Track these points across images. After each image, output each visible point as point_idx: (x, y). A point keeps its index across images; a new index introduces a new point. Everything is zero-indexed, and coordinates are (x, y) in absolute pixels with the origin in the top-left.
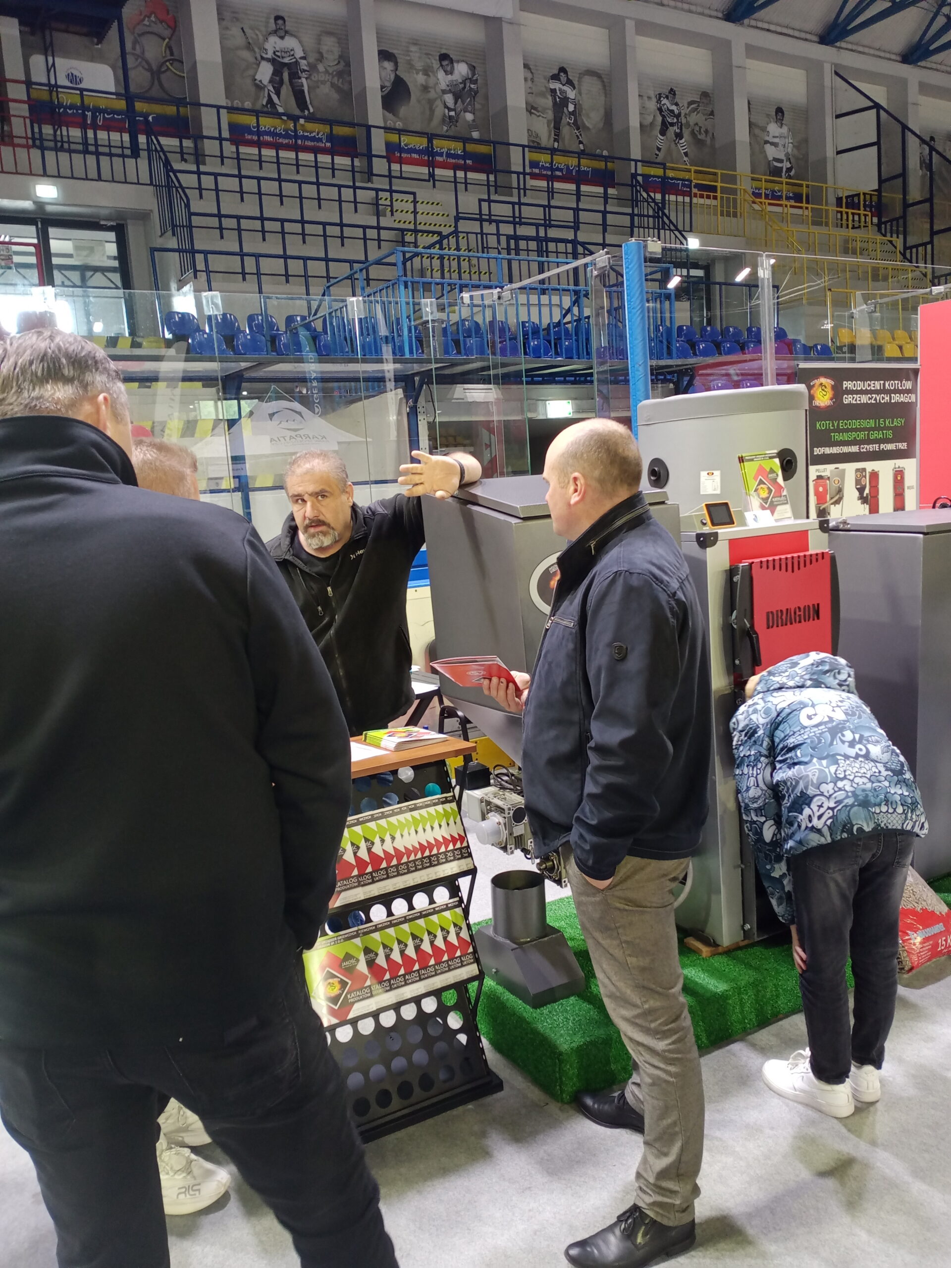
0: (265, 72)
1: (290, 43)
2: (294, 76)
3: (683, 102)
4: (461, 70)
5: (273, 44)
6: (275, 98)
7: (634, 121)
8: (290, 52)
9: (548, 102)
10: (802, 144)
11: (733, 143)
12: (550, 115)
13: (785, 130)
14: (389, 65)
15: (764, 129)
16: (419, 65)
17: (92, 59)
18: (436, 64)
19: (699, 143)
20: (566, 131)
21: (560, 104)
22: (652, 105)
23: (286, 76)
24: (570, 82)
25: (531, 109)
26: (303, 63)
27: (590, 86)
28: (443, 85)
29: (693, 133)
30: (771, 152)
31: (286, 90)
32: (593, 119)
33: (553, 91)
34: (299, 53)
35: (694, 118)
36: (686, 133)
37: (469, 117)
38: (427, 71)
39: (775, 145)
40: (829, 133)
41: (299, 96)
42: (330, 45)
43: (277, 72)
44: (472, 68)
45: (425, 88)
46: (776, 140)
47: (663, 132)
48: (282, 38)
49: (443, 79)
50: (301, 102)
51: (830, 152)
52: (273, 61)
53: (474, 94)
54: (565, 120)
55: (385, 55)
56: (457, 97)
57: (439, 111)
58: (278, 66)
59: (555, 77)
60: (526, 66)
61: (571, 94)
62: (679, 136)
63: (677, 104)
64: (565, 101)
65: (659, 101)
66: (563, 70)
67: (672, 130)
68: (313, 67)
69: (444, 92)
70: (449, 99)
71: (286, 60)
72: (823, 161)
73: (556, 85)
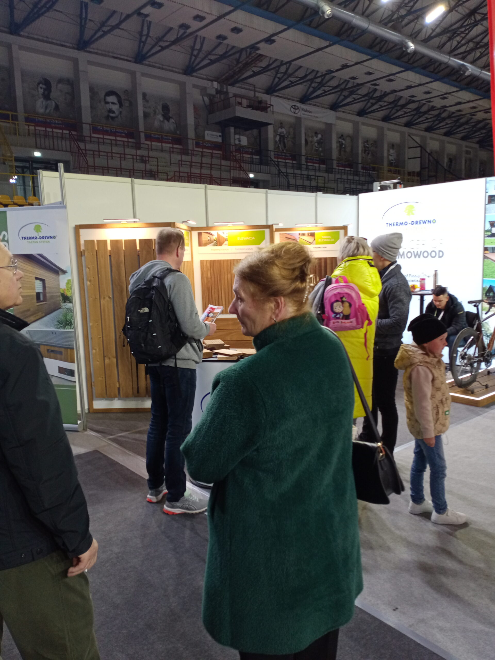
0: (278, 138)
1: (283, 130)
2: (284, 139)
3: (370, 144)
4: (320, 136)
6: (280, 145)
8: (283, 132)
9: (339, 145)
11: (383, 157)
12: (339, 149)
13: (395, 151)
15: (389, 151)
16: (310, 135)
17: (243, 135)
18: (314, 134)
19: (374, 156)
20: (342, 153)
22: (363, 145)
23: (282, 139)
24: (343, 139)
26: (286, 135)
27: (348, 140)
28: (315, 141)
29: (372, 153)
30: (391, 158)
31: (282, 143)
32: (348, 149)
33: (340, 141)
34: (285, 133)
35: (372, 148)
36: (370, 152)
37: (321, 149)
38: (312, 137)
39: (391, 155)
40: (406, 153)
42: (291, 130)
43: (280, 138)
44: (322, 136)
45: (311, 142)
46: (392, 154)
47: (365, 153)
48: (282, 128)
49: (315, 139)
50: (285, 147)
51: (406, 159)
52: (280, 135)
53: (323, 143)
54: (342, 150)
56: (318, 144)
57: (314, 148)
59: (340, 138)
60: (336, 135)
61: (344, 142)
63: (368, 144)
64: (342, 144)
67: (367, 152)
68: (288, 136)
69: (316, 142)
71: (282, 135)
72: (404, 161)
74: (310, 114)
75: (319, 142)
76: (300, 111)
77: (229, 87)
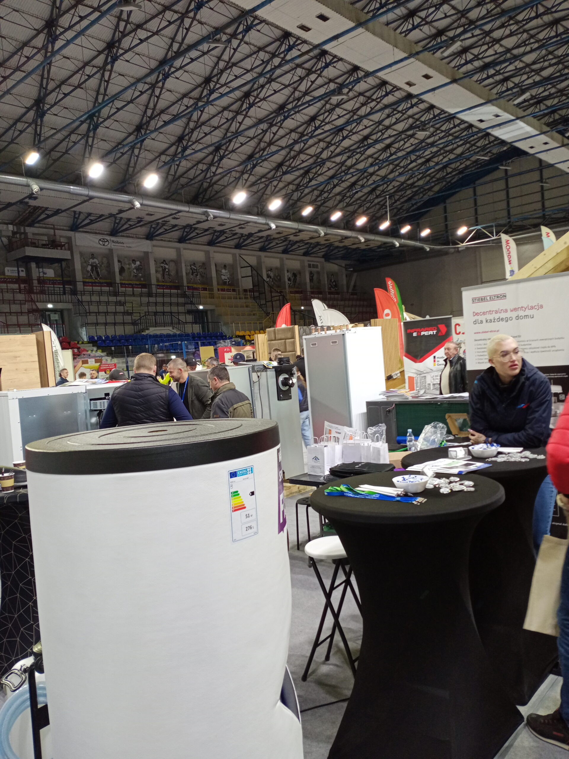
0: (89, 268)
1: (95, 260)
2: (96, 268)
3: (197, 266)
4: (138, 263)
5: (91, 261)
6: (92, 274)
7: (184, 274)
8: (95, 262)
9: (161, 269)
10: (232, 275)
11: (212, 278)
12: (161, 272)
13: (227, 271)
14: (120, 264)
15: (221, 271)
16: (127, 263)
17: (49, 268)
18: (131, 262)
19: (202, 277)
20: (166, 276)
21: (164, 269)
22: (189, 268)
23: (94, 269)
24: (166, 264)
25: (157, 271)
26: (99, 265)
27: (172, 264)
29: (201, 274)
30: (223, 277)
31: (94, 272)
32: (173, 273)
33: (162, 266)
34: (97, 263)
35: (201, 270)
36: (199, 274)
37: (140, 275)
38: (129, 264)
39: (224, 275)
40: (239, 273)
41: (97, 272)
42: (105, 260)
43: (92, 268)
44: (141, 262)
45: (129, 269)
47: (192, 275)
48: (93, 259)
49: (133, 266)
50: (98, 275)
51: (240, 277)
52: (91, 265)
53: (141, 269)
54: (166, 273)
55: (119, 261)
56: (137, 270)
57: (133, 274)
58: (92, 266)
59: (162, 263)
60: (155, 261)
61: (167, 267)
62: (197, 275)
63: (195, 267)
64: (165, 268)
65: (191, 266)
66: (164, 261)
67: (195, 274)
68: (101, 266)
69: (134, 269)
70: (135, 271)
71: (94, 265)
72: (238, 279)
73: (162, 265)
74: (122, 245)
75: (138, 269)
76: (110, 244)
77: (26, 228)
